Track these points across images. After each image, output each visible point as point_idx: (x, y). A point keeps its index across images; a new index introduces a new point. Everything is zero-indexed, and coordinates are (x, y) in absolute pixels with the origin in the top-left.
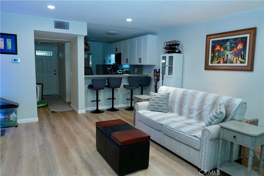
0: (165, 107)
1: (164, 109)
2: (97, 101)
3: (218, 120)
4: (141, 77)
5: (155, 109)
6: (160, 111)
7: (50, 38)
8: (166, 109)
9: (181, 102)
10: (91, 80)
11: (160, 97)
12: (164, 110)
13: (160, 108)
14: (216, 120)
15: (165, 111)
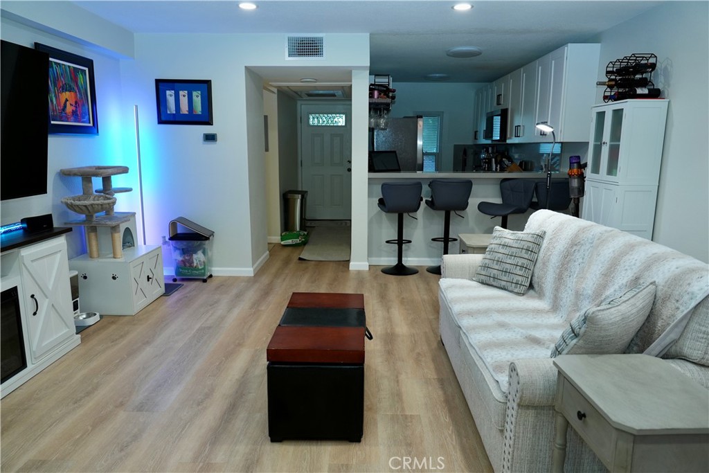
0: (520, 279)
1: (514, 281)
2: (400, 242)
3: (581, 342)
4: (536, 181)
5: (491, 281)
6: (503, 289)
7: (302, 82)
8: (521, 285)
9: (563, 265)
10: (381, 186)
11: (511, 243)
12: (514, 285)
13: (505, 278)
14: (575, 341)
15: (516, 291)
